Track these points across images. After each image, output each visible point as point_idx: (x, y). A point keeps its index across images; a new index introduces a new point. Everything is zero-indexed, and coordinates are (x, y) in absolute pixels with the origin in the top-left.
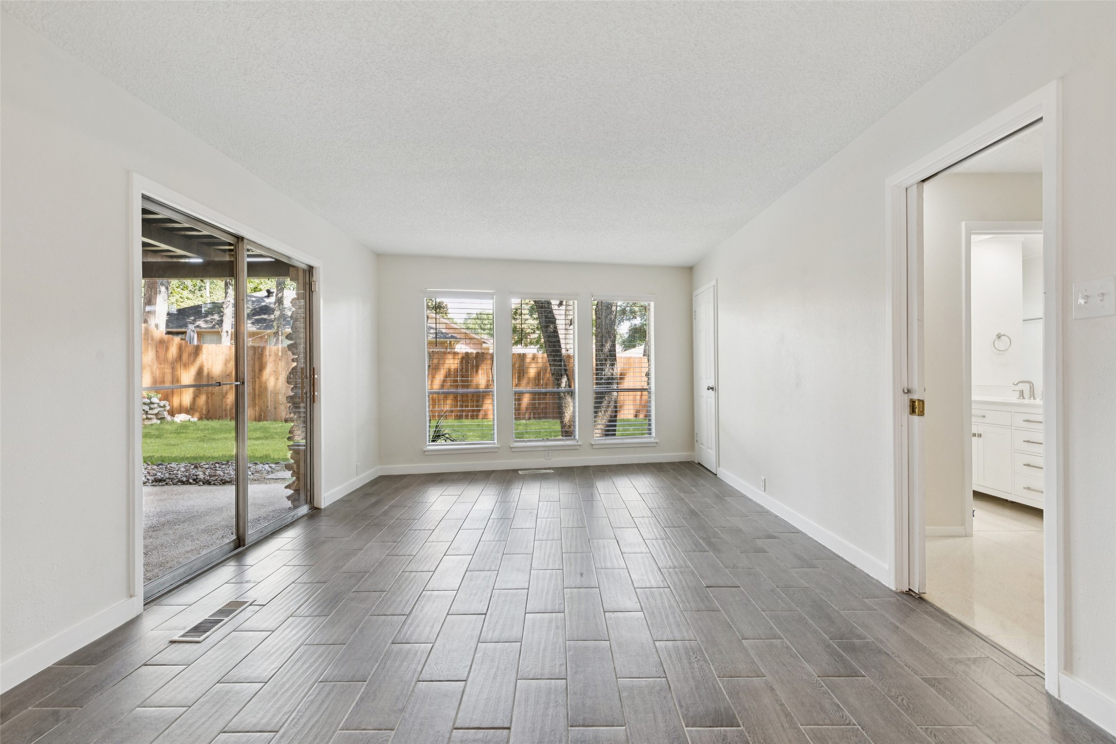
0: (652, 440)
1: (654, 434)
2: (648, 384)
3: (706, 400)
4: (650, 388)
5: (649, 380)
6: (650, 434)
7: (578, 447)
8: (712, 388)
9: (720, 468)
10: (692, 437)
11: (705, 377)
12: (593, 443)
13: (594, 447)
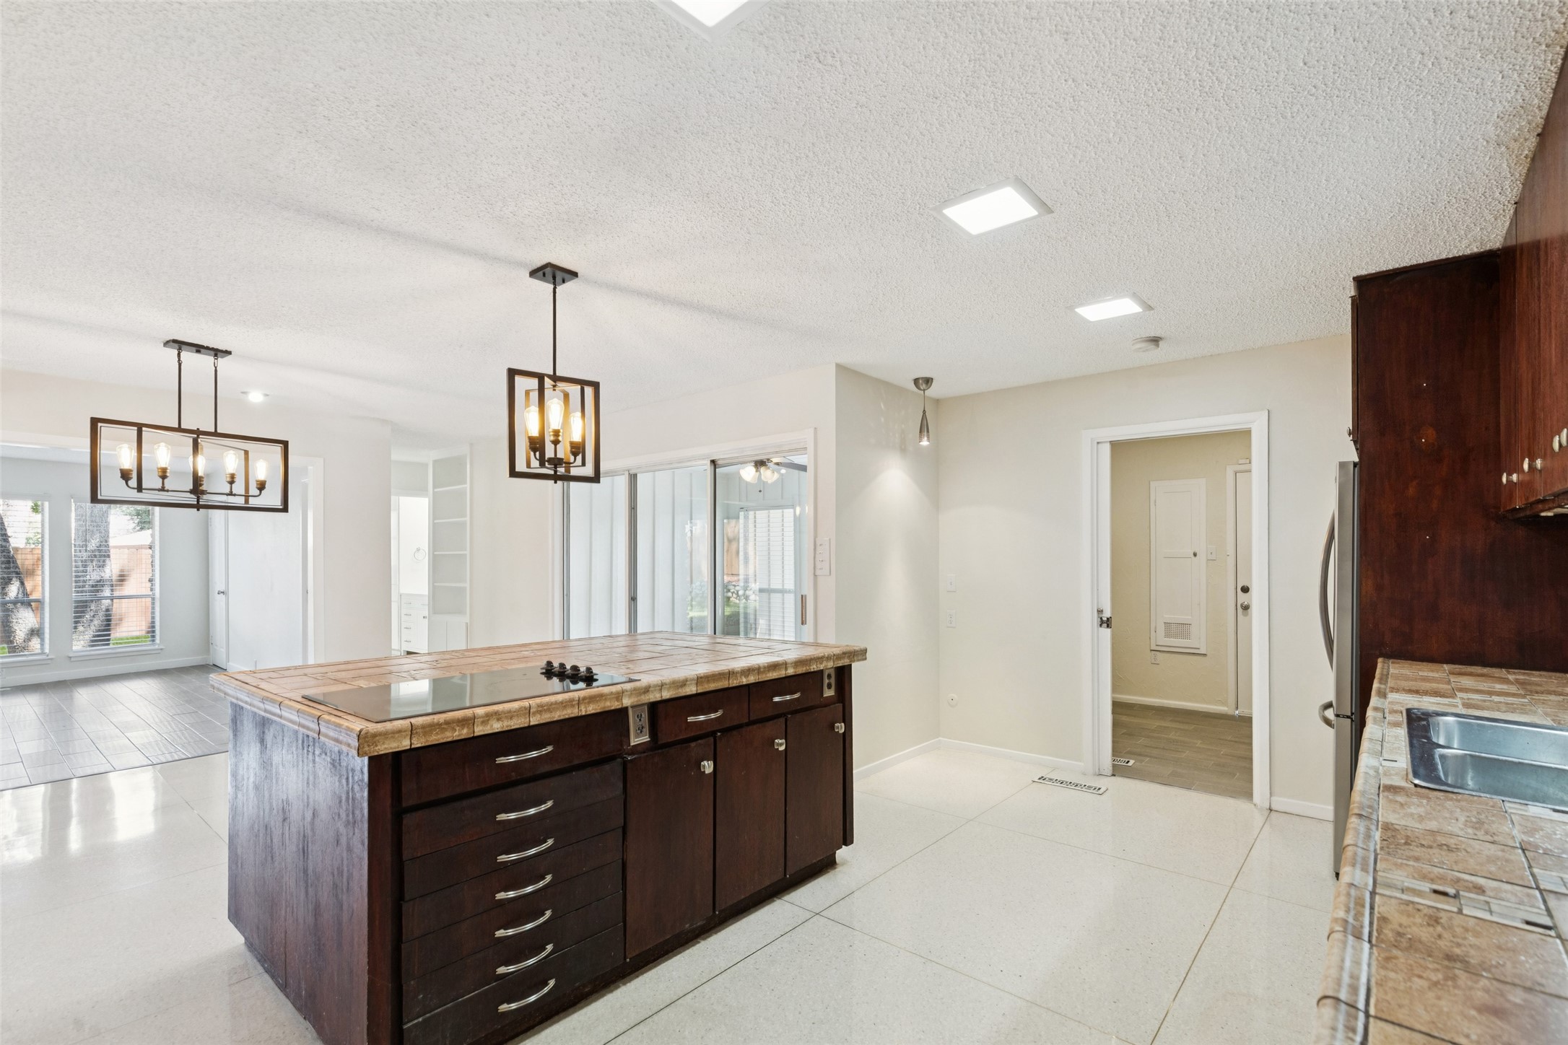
0: (157, 647)
1: (158, 641)
2: (152, 590)
3: (218, 603)
4: (154, 594)
5: (152, 586)
6: (153, 641)
7: (49, 662)
8: (223, 593)
9: (230, 663)
10: (206, 640)
11: (218, 583)
12: (71, 655)
13: (72, 659)
